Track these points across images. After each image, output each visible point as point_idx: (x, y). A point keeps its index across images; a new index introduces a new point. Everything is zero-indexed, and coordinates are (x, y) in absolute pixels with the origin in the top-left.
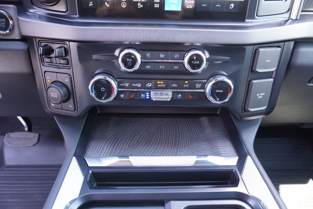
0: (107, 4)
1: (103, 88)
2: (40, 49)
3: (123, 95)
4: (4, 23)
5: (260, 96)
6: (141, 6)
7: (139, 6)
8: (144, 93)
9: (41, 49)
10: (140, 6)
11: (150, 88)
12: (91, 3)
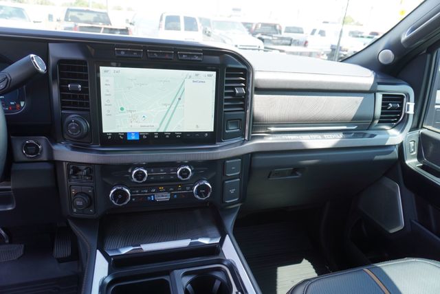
0: (122, 137)
2: (72, 170)
4: (34, 149)
5: (232, 191)
7: (144, 138)
8: (150, 196)
11: (154, 192)
12: (110, 137)
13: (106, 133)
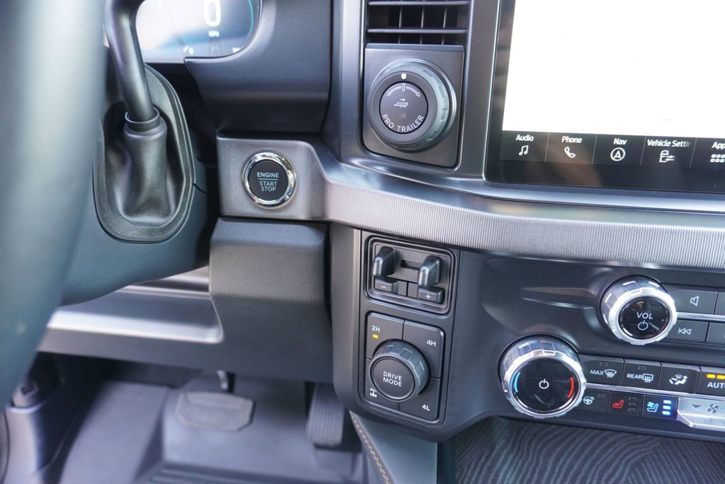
0: (571, 152)
1: (544, 381)
2: (378, 262)
3: (593, 398)
4: (274, 181)
6: (670, 158)
7: (664, 159)
8: (659, 400)
9: (381, 262)
10: (666, 157)
11: (680, 388)
12: (525, 149)
13: (515, 134)
